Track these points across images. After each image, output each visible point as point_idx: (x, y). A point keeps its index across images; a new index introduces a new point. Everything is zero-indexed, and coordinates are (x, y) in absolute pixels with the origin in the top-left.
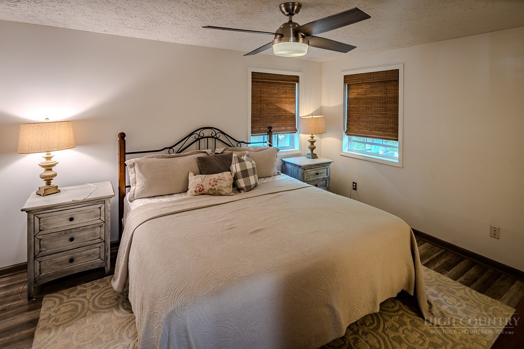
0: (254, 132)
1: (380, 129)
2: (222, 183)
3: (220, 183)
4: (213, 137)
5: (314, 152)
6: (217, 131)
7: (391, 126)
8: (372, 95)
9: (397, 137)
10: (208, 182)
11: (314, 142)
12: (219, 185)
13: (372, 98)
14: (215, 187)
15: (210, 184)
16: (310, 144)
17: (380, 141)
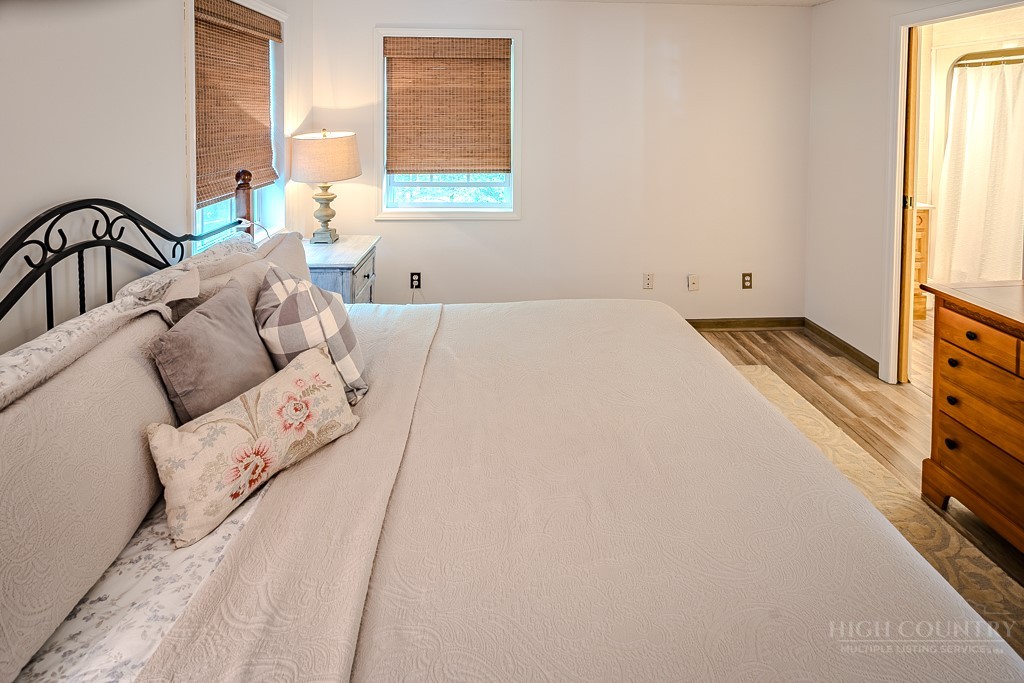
0: (205, 194)
1: (471, 154)
2: (325, 399)
3: (317, 403)
4: (98, 242)
5: (331, 225)
6: (112, 214)
7: (495, 145)
8: (452, 86)
9: (509, 164)
10: (278, 423)
11: (332, 200)
12: (316, 411)
13: (451, 92)
14: (311, 427)
15: (287, 427)
16: (317, 206)
17: (463, 178)
